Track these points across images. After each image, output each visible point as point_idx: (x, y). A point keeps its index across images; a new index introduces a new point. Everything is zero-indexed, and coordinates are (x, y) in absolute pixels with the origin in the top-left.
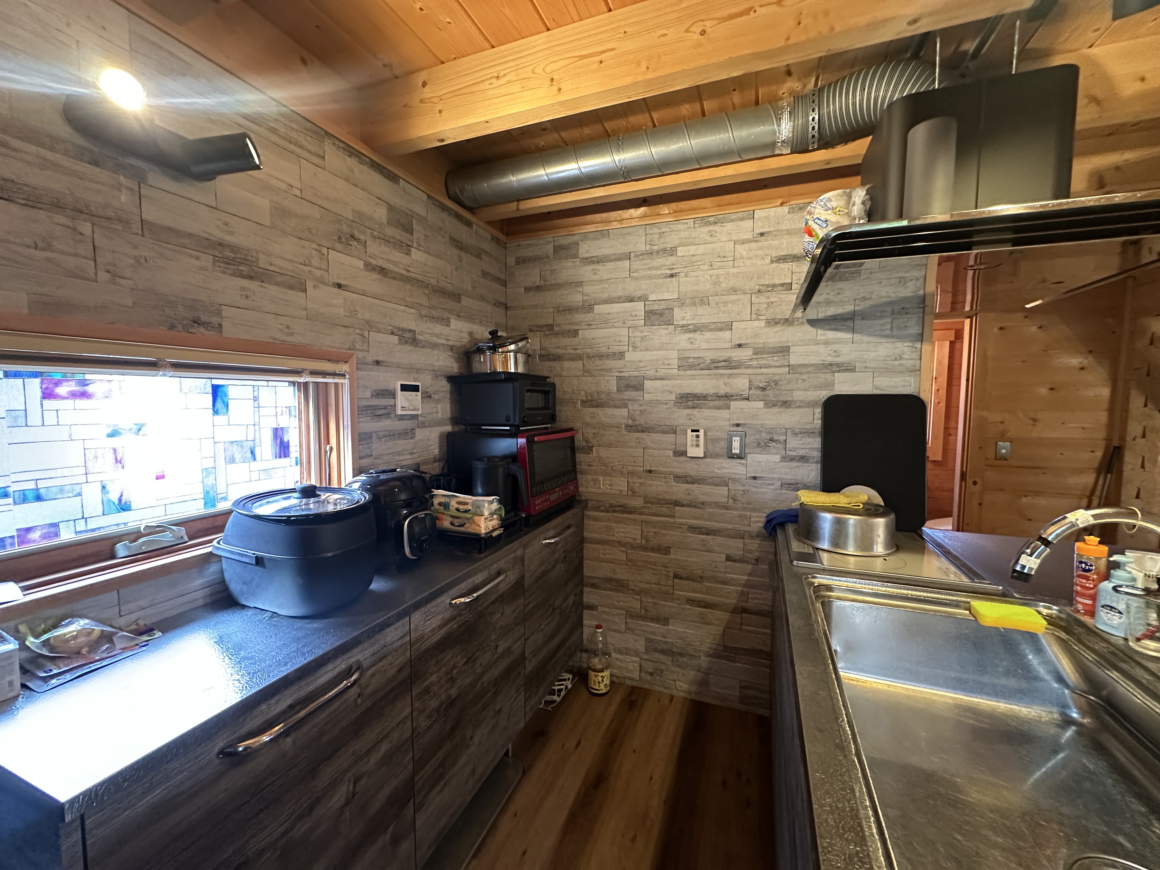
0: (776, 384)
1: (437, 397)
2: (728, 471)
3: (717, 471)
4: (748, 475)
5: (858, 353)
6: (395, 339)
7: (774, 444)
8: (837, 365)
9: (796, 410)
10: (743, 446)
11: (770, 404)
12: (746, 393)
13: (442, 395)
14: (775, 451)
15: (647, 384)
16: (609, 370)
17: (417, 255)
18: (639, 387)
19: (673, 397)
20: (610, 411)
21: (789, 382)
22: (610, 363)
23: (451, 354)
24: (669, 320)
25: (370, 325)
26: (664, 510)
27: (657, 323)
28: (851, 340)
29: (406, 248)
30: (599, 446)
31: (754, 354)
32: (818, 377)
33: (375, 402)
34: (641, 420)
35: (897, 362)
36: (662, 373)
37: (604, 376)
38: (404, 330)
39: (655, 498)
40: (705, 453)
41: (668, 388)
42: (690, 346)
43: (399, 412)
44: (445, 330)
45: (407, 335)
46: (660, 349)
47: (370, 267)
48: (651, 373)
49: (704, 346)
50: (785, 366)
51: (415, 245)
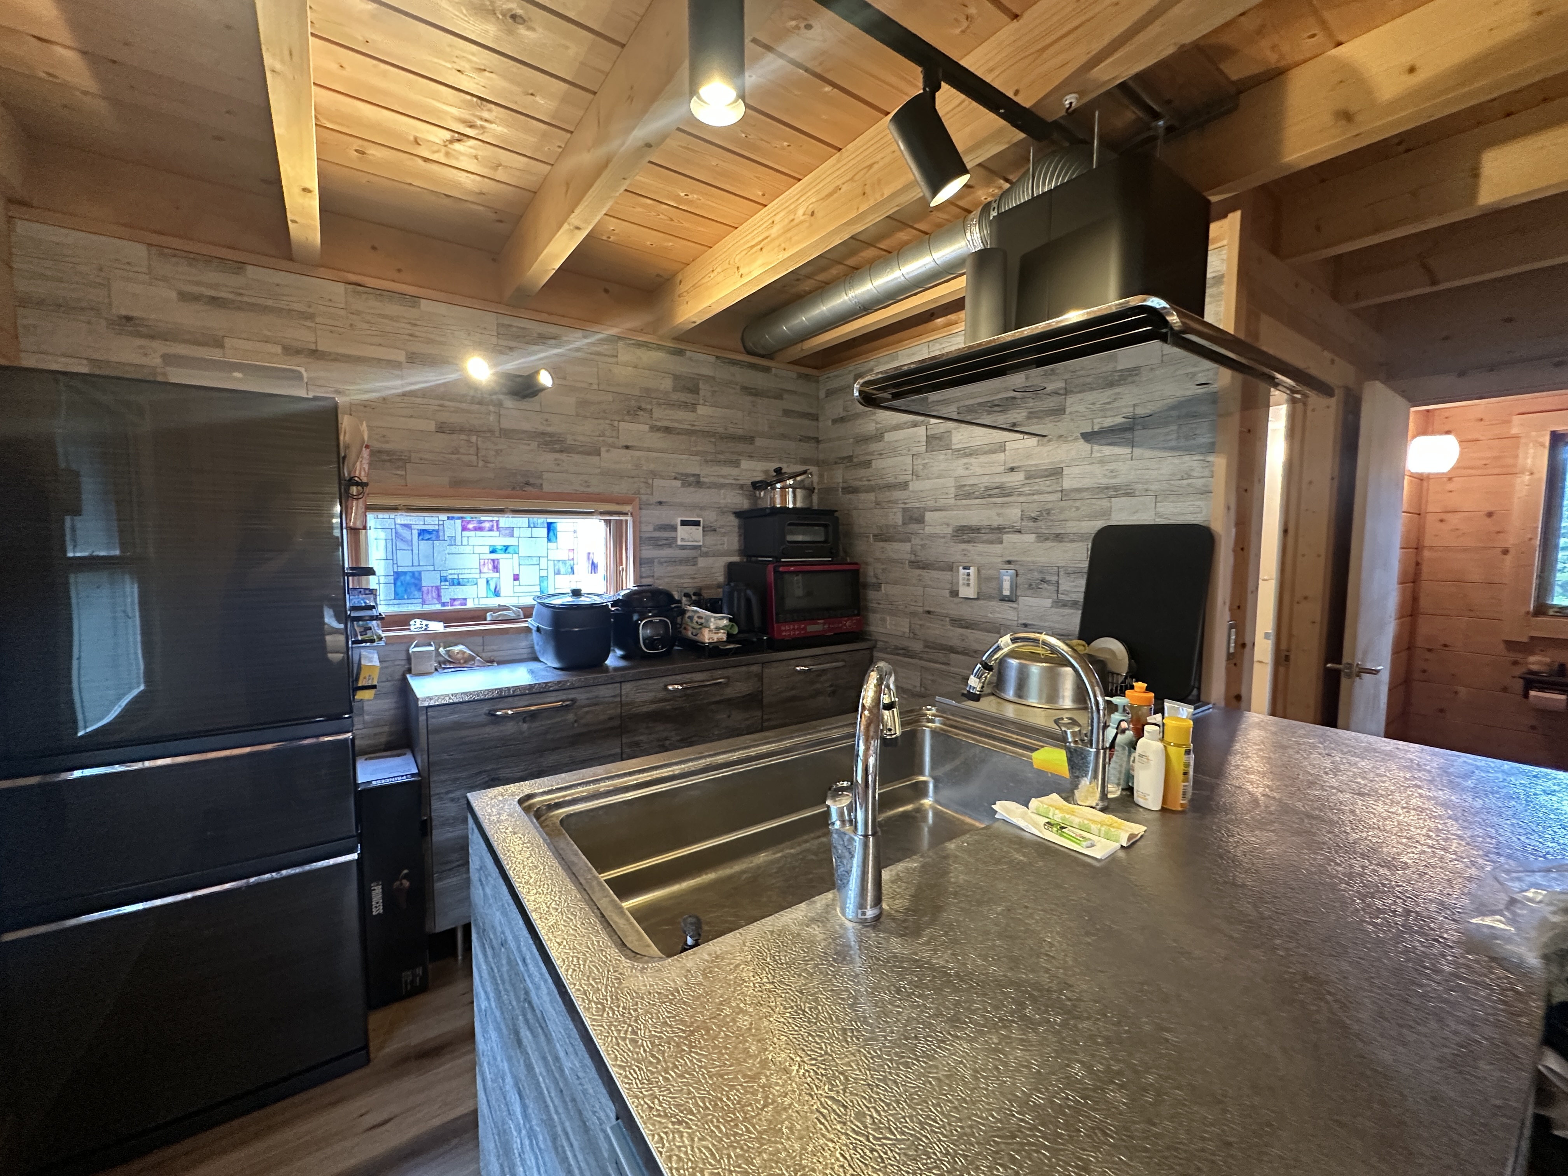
0: (1048, 514)
1: (723, 530)
2: (1000, 616)
3: (990, 615)
4: (1020, 622)
5: (1138, 472)
6: (678, 483)
7: (1045, 585)
8: (1115, 488)
9: (1069, 545)
10: (1014, 587)
11: (1042, 538)
12: (1018, 525)
13: (728, 529)
14: (1048, 594)
15: (929, 516)
16: (896, 502)
17: (701, 410)
18: (920, 520)
19: (950, 530)
20: (896, 545)
21: (1062, 510)
22: (897, 494)
23: (741, 492)
24: (947, 445)
25: (654, 474)
26: (941, 657)
27: (937, 448)
28: (1130, 456)
29: (693, 407)
30: (887, 583)
31: (1027, 479)
32: (1094, 504)
33: (657, 534)
34: (922, 556)
35: (1185, 482)
36: (941, 503)
37: (892, 508)
38: (687, 475)
39: (933, 643)
40: (978, 593)
41: (945, 520)
42: (967, 473)
43: (679, 543)
44: (734, 472)
45: (691, 479)
46: (938, 477)
47: (654, 429)
48: (931, 503)
49: (979, 471)
50: (1057, 491)
51: (701, 402)
